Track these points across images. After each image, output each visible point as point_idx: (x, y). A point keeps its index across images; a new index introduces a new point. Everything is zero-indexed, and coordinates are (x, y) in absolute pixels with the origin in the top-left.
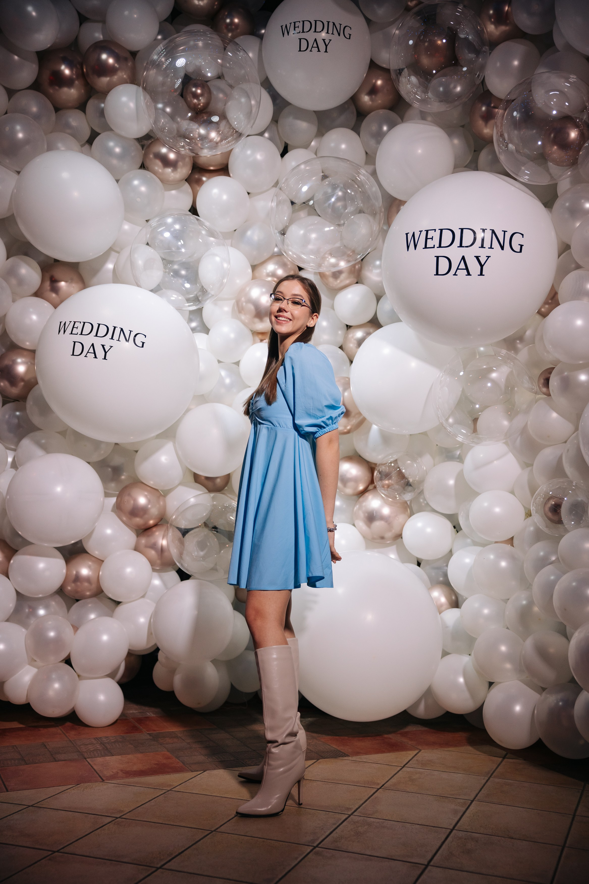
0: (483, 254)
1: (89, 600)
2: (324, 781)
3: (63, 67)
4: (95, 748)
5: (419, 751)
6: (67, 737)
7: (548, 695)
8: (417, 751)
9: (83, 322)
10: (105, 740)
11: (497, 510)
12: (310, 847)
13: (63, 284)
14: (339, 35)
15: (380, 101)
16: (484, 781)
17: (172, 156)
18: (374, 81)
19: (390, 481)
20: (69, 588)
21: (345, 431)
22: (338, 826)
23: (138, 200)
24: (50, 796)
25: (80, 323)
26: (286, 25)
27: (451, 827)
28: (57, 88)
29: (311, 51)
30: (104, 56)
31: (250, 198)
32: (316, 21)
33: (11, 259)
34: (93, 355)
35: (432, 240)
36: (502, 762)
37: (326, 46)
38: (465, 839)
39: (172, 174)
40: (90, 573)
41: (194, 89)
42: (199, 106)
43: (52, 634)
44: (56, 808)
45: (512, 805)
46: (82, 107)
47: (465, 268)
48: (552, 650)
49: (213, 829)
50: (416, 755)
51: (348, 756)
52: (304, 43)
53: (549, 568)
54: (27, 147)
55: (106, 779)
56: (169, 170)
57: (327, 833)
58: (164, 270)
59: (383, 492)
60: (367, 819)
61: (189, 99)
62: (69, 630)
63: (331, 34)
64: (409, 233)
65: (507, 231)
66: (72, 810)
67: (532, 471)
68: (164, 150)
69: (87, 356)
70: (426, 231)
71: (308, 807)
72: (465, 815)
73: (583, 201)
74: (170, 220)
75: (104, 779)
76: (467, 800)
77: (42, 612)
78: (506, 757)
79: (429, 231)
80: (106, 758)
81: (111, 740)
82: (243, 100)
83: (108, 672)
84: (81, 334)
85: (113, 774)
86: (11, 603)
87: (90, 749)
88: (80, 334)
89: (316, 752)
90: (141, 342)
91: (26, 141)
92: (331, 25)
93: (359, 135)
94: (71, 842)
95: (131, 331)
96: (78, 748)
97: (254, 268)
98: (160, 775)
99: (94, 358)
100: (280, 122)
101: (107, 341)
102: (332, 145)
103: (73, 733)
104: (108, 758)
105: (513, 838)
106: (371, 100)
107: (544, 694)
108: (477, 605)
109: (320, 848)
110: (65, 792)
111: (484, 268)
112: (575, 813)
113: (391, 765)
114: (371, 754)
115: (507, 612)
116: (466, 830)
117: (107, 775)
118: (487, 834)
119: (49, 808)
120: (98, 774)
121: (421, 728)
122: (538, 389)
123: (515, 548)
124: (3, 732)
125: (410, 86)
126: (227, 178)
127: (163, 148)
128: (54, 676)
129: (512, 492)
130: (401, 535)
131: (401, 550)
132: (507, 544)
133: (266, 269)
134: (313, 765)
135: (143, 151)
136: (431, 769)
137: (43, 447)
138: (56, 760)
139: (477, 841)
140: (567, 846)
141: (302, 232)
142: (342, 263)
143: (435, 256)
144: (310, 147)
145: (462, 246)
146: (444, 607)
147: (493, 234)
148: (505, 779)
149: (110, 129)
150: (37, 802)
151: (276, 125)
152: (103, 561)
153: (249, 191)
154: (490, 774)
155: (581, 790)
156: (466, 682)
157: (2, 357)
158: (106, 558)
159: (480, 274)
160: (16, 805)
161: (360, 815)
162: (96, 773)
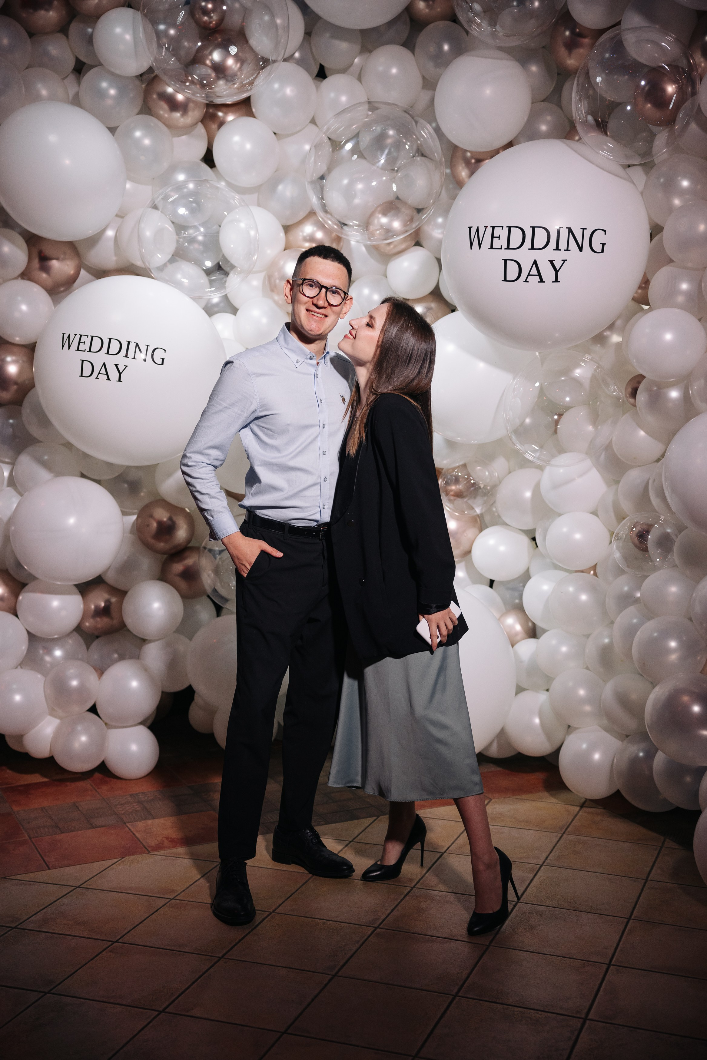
0: (558, 257)
4: (133, 808)
5: (488, 801)
6: (99, 793)
7: (630, 745)
9: (90, 336)
10: (142, 797)
11: (578, 536)
12: (371, 928)
13: (55, 264)
15: (439, 10)
16: (555, 840)
17: (180, 97)
19: (458, 487)
20: (87, 624)
22: (400, 902)
23: (141, 157)
24: (96, 873)
25: (87, 336)
27: (516, 900)
28: (31, 11)
31: (278, 141)
34: (106, 376)
35: (499, 239)
36: (579, 810)
38: (529, 913)
39: (182, 119)
41: (203, 4)
42: (211, 25)
43: (74, 683)
44: (105, 889)
45: (583, 870)
46: (64, 29)
47: (537, 274)
48: (634, 697)
53: (631, 610)
55: (152, 850)
56: (178, 115)
57: (388, 911)
58: (178, 237)
60: (430, 892)
61: (197, 16)
62: (92, 677)
64: (472, 227)
65: (586, 229)
67: (617, 490)
68: (170, 90)
69: (98, 378)
70: (492, 228)
72: (531, 884)
73: (680, 178)
74: (181, 177)
75: (149, 849)
76: (536, 864)
77: (58, 653)
78: (585, 805)
79: (495, 228)
80: (147, 822)
81: (149, 797)
82: (266, 18)
83: (141, 720)
84: (90, 351)
85: (157, 843)
86: (23, 646)
87: (129, 811)
88: (88, 351)
90: (161, 358)
93: (414, 54)
94: (128, 930)
95: (148, 346)
96: (115, 810)
97: (287, 229)
99: (106, 380)
100: (315, 39)
101: (120, 360)
102: (381, 69)
103: (105, 788)
104: (149, 822)
105: (578, 910)
106: (428, 6)
107: (625, 742)
108: (554, 642)
109: (381, 929)
110: (111, 868)
111: (559, 272)
112: (648, 877)
113: (457, 821)
114: (436, 807)
115: (587, 651)
116: (531, 902)
117: (152, 845)
118: (553, 906)
119: (97, 889)
120: (143, 844)
121: (493, 768)
122: (625, 399)
123: (598, 577)
124: (27, 790)
125: (473, 14)
126: (250, 119)
127: (169, 86)
128: (79, 728)
129: (595, 513)
130: (470, 552)
131: (471, 568)
132: (589, 573)
133: (302, 232)
134: (373, 824)
135: (143, 86)
136: (499, 825)
137: (47, 466)
138: (93, 827)
139: (541, 916)
140: (633, 917)
141: (345, 182)
142: (396, 225)
143: (503, 259)
144: (351, 69)
145: (534, 248)
146: (519, 637)
147: (570, 233)
148: (580, 835)
149: (102, 65)
150: (84, 881)
151: (310, 42)
152: (126, 592)
153: (276, 132)
154: (563, 830)
155: (659, 847)
156: (542, 724)
158: (130, 589)
159: (554, 281)
160: (63, 886)
161: (422, 888)
162: (139, 842)
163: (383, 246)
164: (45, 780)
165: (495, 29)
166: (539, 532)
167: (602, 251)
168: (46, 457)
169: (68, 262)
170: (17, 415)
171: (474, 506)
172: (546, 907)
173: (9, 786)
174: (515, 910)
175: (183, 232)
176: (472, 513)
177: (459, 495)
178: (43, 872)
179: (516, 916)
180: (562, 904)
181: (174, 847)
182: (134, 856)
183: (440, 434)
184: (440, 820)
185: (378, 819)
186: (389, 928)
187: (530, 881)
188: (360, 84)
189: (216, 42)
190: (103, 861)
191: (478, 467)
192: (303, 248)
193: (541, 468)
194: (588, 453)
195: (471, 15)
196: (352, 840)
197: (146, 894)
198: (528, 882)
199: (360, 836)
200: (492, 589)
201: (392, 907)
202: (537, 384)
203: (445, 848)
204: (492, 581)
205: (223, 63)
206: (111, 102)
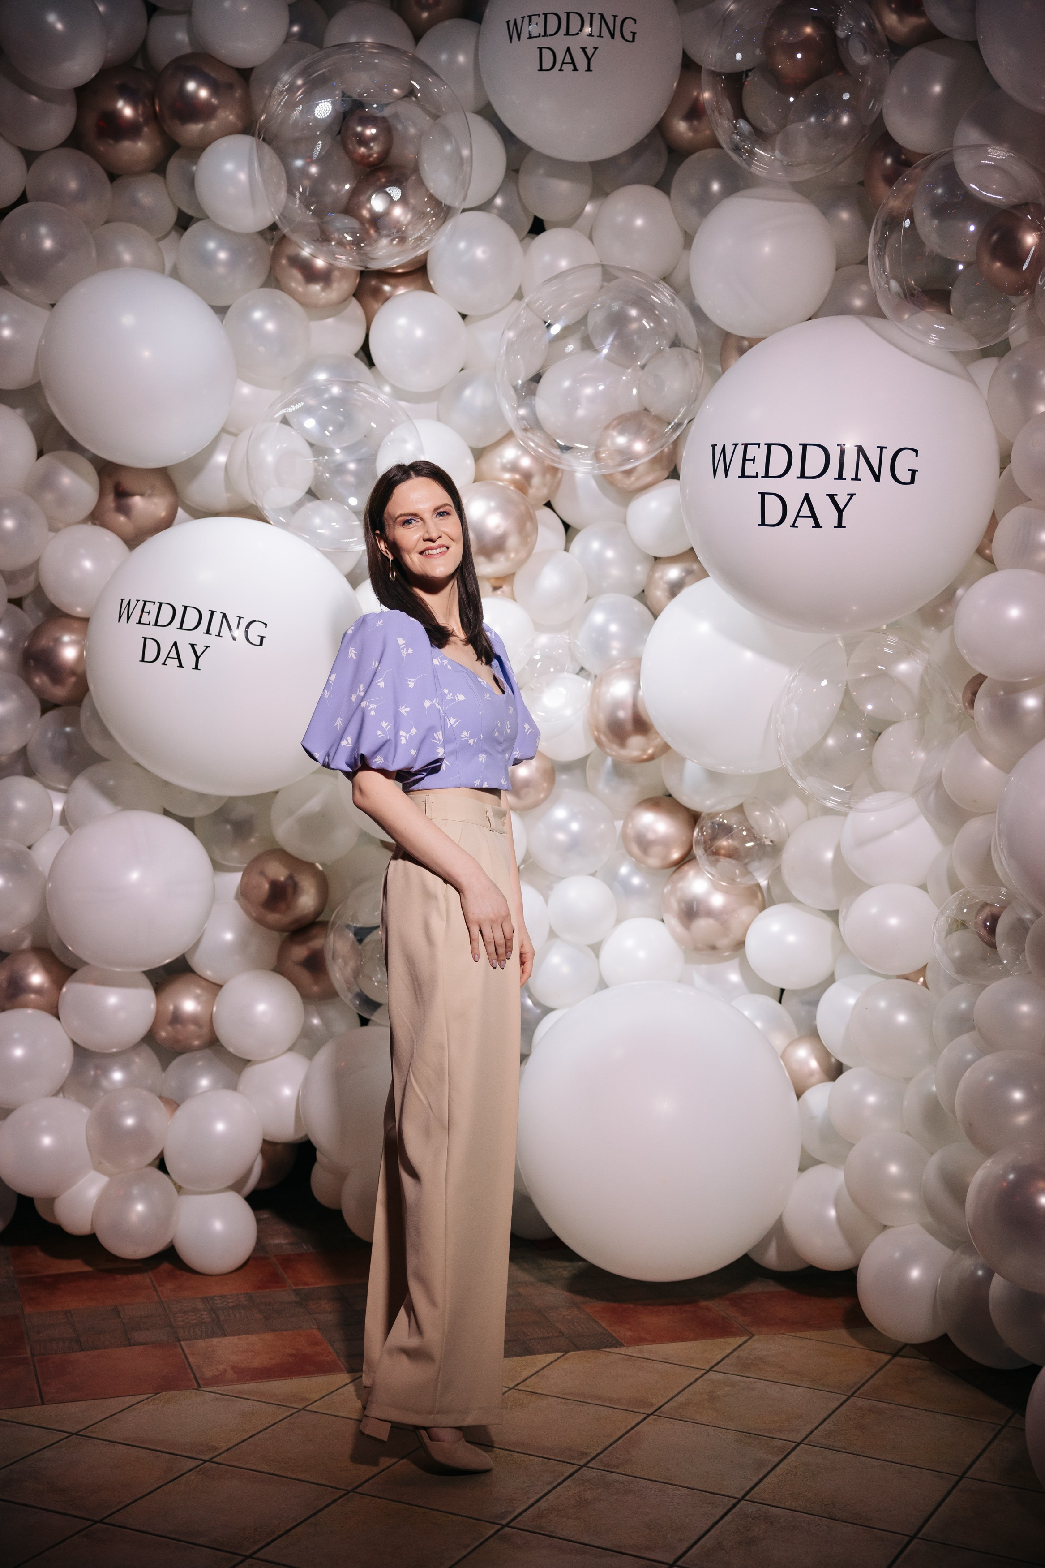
0: (842, 490)
1: (198, 1054)
2: (561, 1396)
3: (120, 104)
4: (199, 1319)
5: (747, 1337)
6: (157, 1294)
7: (964, 1256)
8: (745, 1338)
9: (158, 602)
10: (220, 1301)
11: (893, 921)
12: (495, 1525)
14: (613, 36)
15: (706, 132)
16: (835, 1405)
17: (320, 263)
18: (695, 94)
20: (163, 1034)
21: (645, 757)
22: (555, 1488)
23: (261, 349)
24: (108, 1415)
25: (153, 603)
26: (515, 20)
27: (740, 1496)
28: (111, 142)
29: (561, 70)
30: (191, 86)
31: (466, 325)
32: (568, 14)
33: (42, 459)
34: (176, 662)
35: (754, 463)
36: (890, 1360)
37: (589, 59)
38: (756, 1518)
39: (323, 294)
40: (199, 1008)
41: (359, 129)
43: (130, 1122)
44: (114, 1440)
45: (861, 1454)
46: (159, 168)
47: (811, 515)
49: (349, 1489)
50: (740, 1346)
51: (621, 1345)
52: (547, 55)
53: (965, 1039)
54: (61, 264)
55: (205, 1385)
56: (317, 288)
57: (531, 1501)
58: (316, 464)
59: (709, 870)
60: (607, 1474)
61: (350, 147)
62: (158, 1115)
63: (598, 36)
64: (716, 445)
65: (886, 448)
66: (137, 1445)
67: (952, 848)
68: (306, 252)
69: (166, 663)
70: (743, 446)
72: (773, 1473)
73: (1041, 372)
74: (322, 376)
75: (201, 1382)
76: (790, 1441)
77: (117, 1076)
78: (900, 1354)
79: (748, 446)
80: (212, 1341)
81: (229, 1302)
82: (448, 148)
83: (230, 1182)
84: (156, 624)
85: (217, 1373)
86: (64, 1063)
87: (191, 1322)
88: (154, 624)
89: (567, 1336)
90: (259, 636)
91: (58, 255)
92: (597, 19)
93: (670, 197)
94: (124, 1504)
95: (240, 618)
96: (172, 1319)
97: (479, 454)
98: (294, 1378)
99: (178, 666)
100: (523, 179)
101: (199, 637)
102: (620, 219)
103: (169, 1285)
104: (215, 1341)
105: (834, 1519)
106: (691, 128)
107: (957, 1252)
108: (856, 1087)
109: (510, 1529)
110: (133, 1409)
111: (845, 513)
112: (965, 1473)
113: (688, 1366)
114: (662, 1343)
115: (906, 1103)
116: (763, 1500)
117: (207, 1376)
118: (796, 1509)
119: (101, 1439)
120: (194, 1374)
121: (773, 1287)
122: (962, 710)
123: (929, 987)
124: (53, 1283)
125: (738, 137)
126: (427, 295)
127: (303, 250)
128: (136, 1191)
129: (923, 887)
130: (744, 942)
131: (746, 969)
132: (917, 981)
133: (501, 457)
134: (555, 1363)
135: (271, 248)
136: (753, 1376)
137: (111, 795)
138: (130, 1344)
139: (771, 1523)
140: (920, 1535)
141: (567, 384)
142: (639, 446)
143: (759, 493)
144: (580, 221)
145: (805, 476)
146: (814, 1079)
147: (860, 453)
148: (877, 1399)
149: (208, 217)
150: (87, 1425)
151: (516, 183)
152: (221, 986)
153: (465, 313)
154: (853, 1390)
155: (999, 1427)
156: (839, 1218)
157: (37, 633)
158: (226, 982)
159: (837, 525)
160: (53, 1431)
161: (597, 1467)
162: (190, 1371)
163: (619, 477)
164: (87, 1269)
165: (774, 156)
166: (843, 914)
167: (913, 481)
168: (111, 783)
169: (156, 500)
170: (74, 721)
171: (751, 870)
172: (783, 1510)
173: (32, 1275)
174: (733, 1511)
175: (321, 457)
176: (747, 882)
177: (732, 854)
178: (32, 1408)
179: (732, 1522)
180: (811, 1508)
181: (239, 1381)
182: (174, 1392)
183: (695, 762)
184: (662, 1363)
185: (566, 1356)
186: (524, 1528)
187: (772, 1467)
188: (590, 243)
189: (378, 183)
190: (126, 1396)
191: (757, 811)
192: (502, 481)
193: (846, 815)
194: (915, 793)
195: (737, 138)
196: (515, 1386)
197: (171, 1451)
198: (769, 1469)
199: (527, 1381)
200: (780, 1002)
201: (539, 1495)
202: (824, 683)
203: (655, 1408)
204: (782, 990)
205: (387, 213)
206: (221, 270)
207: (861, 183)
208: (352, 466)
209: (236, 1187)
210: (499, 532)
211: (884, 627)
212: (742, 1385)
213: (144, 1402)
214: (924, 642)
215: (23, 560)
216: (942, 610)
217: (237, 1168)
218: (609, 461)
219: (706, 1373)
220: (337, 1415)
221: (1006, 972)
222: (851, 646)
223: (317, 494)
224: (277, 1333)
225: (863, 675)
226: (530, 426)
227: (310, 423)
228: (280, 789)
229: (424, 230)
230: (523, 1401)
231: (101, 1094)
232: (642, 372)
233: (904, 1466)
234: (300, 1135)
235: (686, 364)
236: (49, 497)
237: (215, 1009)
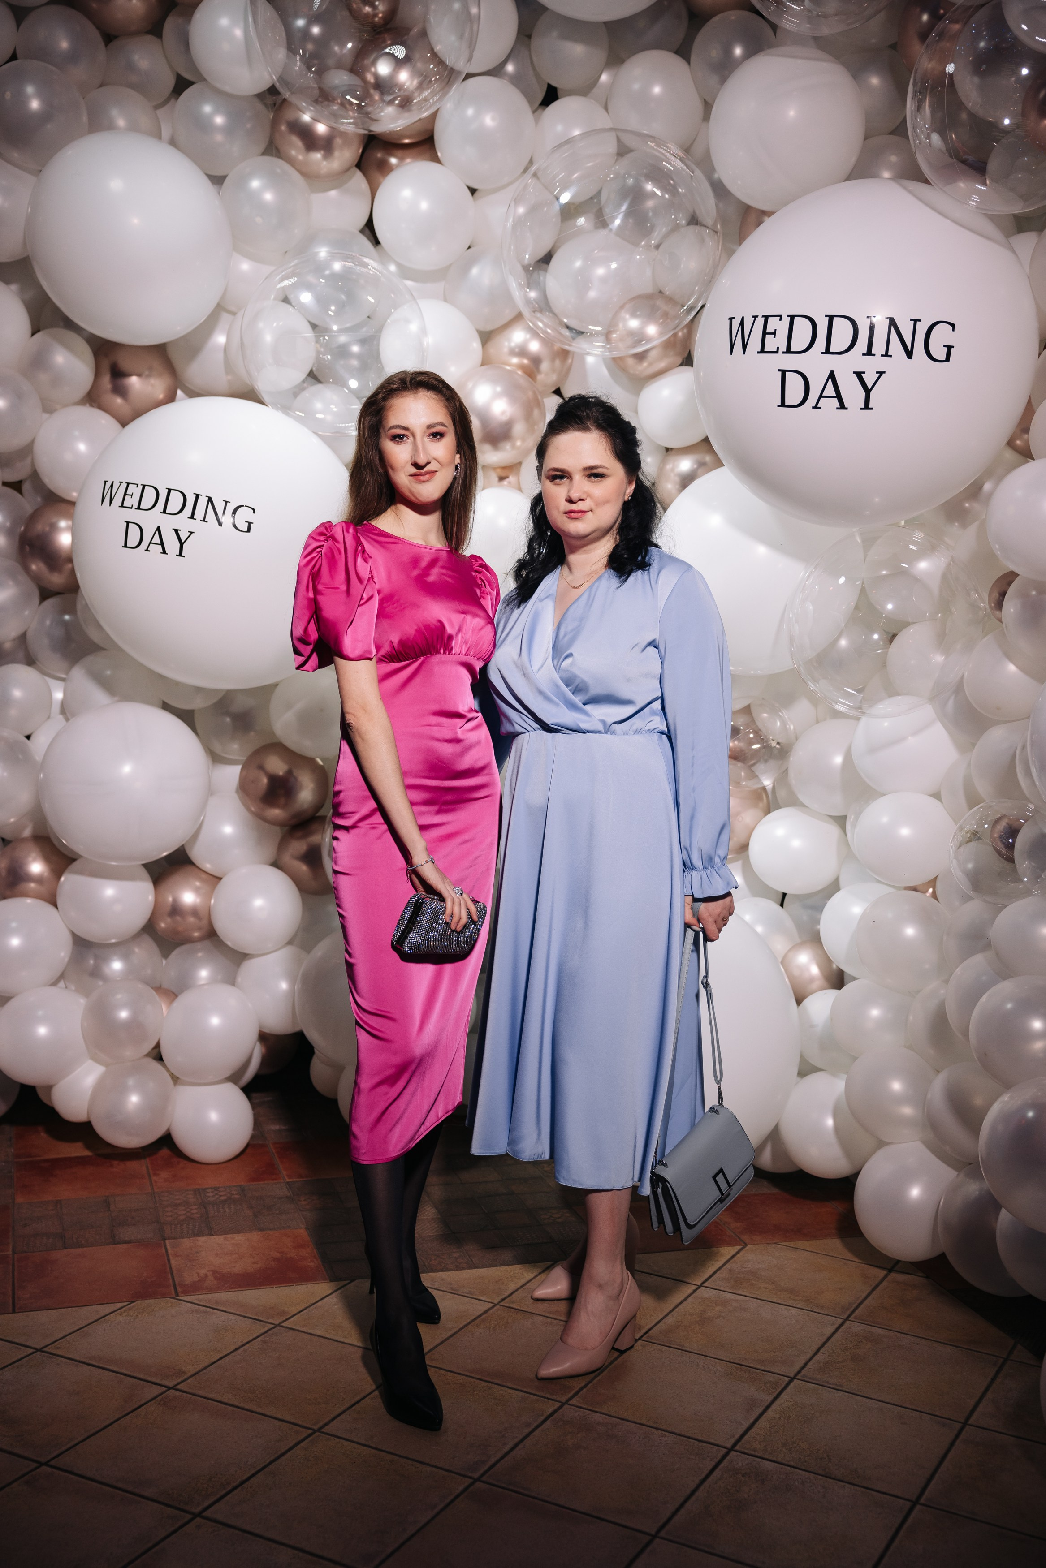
0: (870, 367)
1: (199, 945)
2: (547, 1315)
4: (188, 1214)
5: (742, 1246)
6: (151, 1184)
7: (968, 1180)
8: (738, 1248)
9: (141, 485)
10: (213, 1194)
11: (905, 832)
12: (467, 1479)
13: (134, 380)
16: (829, 1330)
17: (321, 128)
20: (163, 925)
22: (533, 1430)
23: (259, 220)
24: (78, 1328)
25: (136, 486)
27: (729, 1445)
31: (474, 200)
33: (36, 336)
34: (160, 548)
35: (775, 337)
39: (325, 163)
40: (198, 900)
43: (124, 1014)
44: (78, 1358)
45: (859, 1393)
46: (155, 29)
47: (835, 395)
49: (316, 1428)
50: (733, 1257)
53: (979, 959)
54: (49, 126)
55: (182, 1293)
56: (318, 156)
57: (507, 1448)
58: (318, 345)
60: (589, 1414)
62: (152, 1008)
64: (734, 318)
65: (920, 320)
66: (102, 1365)
67: (970, 758)
68: (306, 118)
69: (149, 549)
70: (764, 318)
71: (497, 1381)
74: (323, 252)
75: (179, 1289)
76: (783, 1375)
77: (117, 965)
78: (895, 1269)
79: (769, 318)
80: (197, 1240)
81: (221, 1196)
83: (228, 1073)
84: (139, 508)
85: (196, 1279)
86: (63, 952)
87: (180, 1217)
88: (137, 507)
89: (557, 1243)
90: (246, 522)
91: (46, 116)
93: (689, 64)
95: (226, 502)
96: (161, 1215)
97: (486, 337)
98: (275, 1286)
99: (161, 553)
100: (535, 42)
101: (183, 522)
102: (636, 86)
103: (164, 1174)
104: (201, 1240)
105: (830, 1478)
107: (960, 1174)
109: (482, 1484)
110: (105, 1320)
111: (872, 394)
112: (968, 1419)
113: (679, 1281)
115: (911, 1018)
116: (755, 1451)
117: (186, 1283)
118: (789, 1463)
119: (65, 1358)
120: (173, 1279)
122: (989, 611)
123: (939, 899)
126: (433, 165)
127: (304, 113)
128: (131, 1082)
129: (937, 796)
130: (747, 845)
131: (750, 872)
132: (927, 891)
133: (509, 340)
135: (271, 113)
136: (745, 1294)
137: (108, 685)
138: (114, 1241)
140: (922, 1500)
141: (578, 264)
142: (652, 330)
143: (779, 370)
144: (595, 91)
145: (831, 351)
146: (815, 986)
147: (892, 327)
148: (873, 1324)
149: (204, 80)
150: (54, 1339)
151: (528, 47)
152: (220, 879)
153: (475, 186)
154: (848, 1313)
155: (1001, 1360)
156: (837, 1128)
157: (33, 518)
158: (225, 875)
159: (863, 407)
160: (17, 1346)
161: (580, 1405)
162: (170, 1275)
163: (631, 362)
164: (87, 1153)
166: (851, 820)
167: (948, 359)
168: (109, 673)
169: (153, 381)
170: (71, 608)
171: (757, 773)
172: (776, 1464)
173: (31, 1159)
174: (722, 1465)
175: (321, 338)
176: (753, 785)
178: (3, 1316)
179: (720, 1479)
181: (218, 1289)
182: (151, 1300)
184: (652, 1276)
186: (496, 1483)
187: (764, 1407)
188: (606, 113)
189: (384, 45)
190: (101, 1304)
191: (765, 713)
192: (510, 365)
193: (858, 719)
194: (932, 699)
196: (500, 1302)
198: (761, 1410)
199: (514, 1295)
200: (782, 905)
201: (516, 1440)
202: (842, 580)
203: (644, 1331)
204: (784, 895)
205: (393, 76)
206: (219, 138)
207: (893, 47)
208: (355, 349)
209: (234, 1078)
210: (504, 418)
211: (903, 523)
212: (734, 1304)
213: (117, 1312)
214: (946, 539)
215: (17, 441)
216: (967, 505)
217: (234, 1060)
218: (621, 345)
219: (697, 1289)
220: (314, 1333)
221: (1028, 893)
222: (868, 542)
223: (320, 378)
224: (264, 1232)
225: (884, 572)
226: (538, 305)
227: (306, 298)
228: (281, 681)
229: (429, 92)
230: (507, 1320)
231: (101, 983)
232: (657, 252)
233: (903, 1409)
234: (297, 1029)
235: (702, 241)
236: (43, 377)
237: (212, 901)
